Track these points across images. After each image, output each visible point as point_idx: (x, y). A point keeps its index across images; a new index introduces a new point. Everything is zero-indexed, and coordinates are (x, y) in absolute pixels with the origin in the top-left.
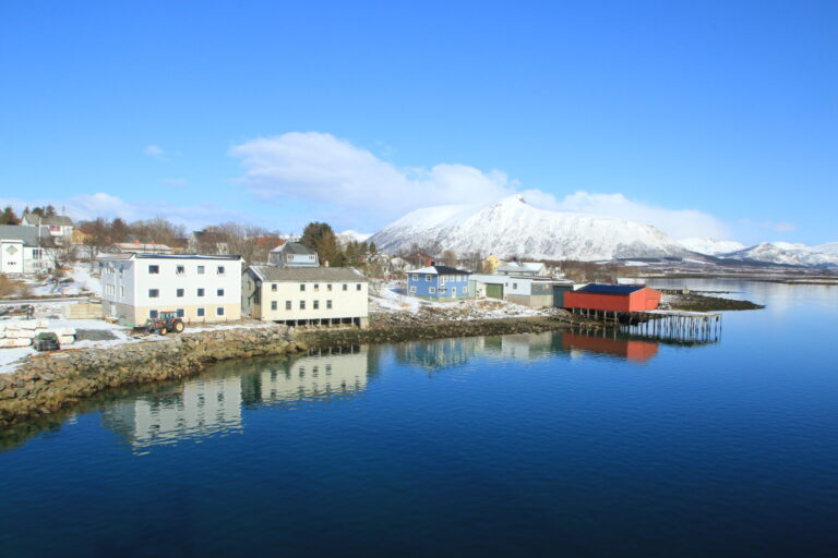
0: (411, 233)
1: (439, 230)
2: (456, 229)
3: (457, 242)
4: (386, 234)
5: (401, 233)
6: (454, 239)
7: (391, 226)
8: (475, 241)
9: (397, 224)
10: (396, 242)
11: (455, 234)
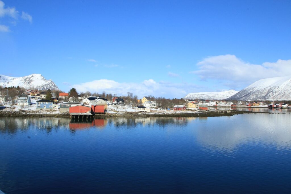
0: (256, 90)
1: (269, 88)
2: (277, 87)
3: (277, 93)
4: (245, 91)
5: (251, 90)
6: (276, 92)
7: (247, 87)
8: (286, 93)
9: (250, 87)
10: (248, 94)
11: (276, 90)
